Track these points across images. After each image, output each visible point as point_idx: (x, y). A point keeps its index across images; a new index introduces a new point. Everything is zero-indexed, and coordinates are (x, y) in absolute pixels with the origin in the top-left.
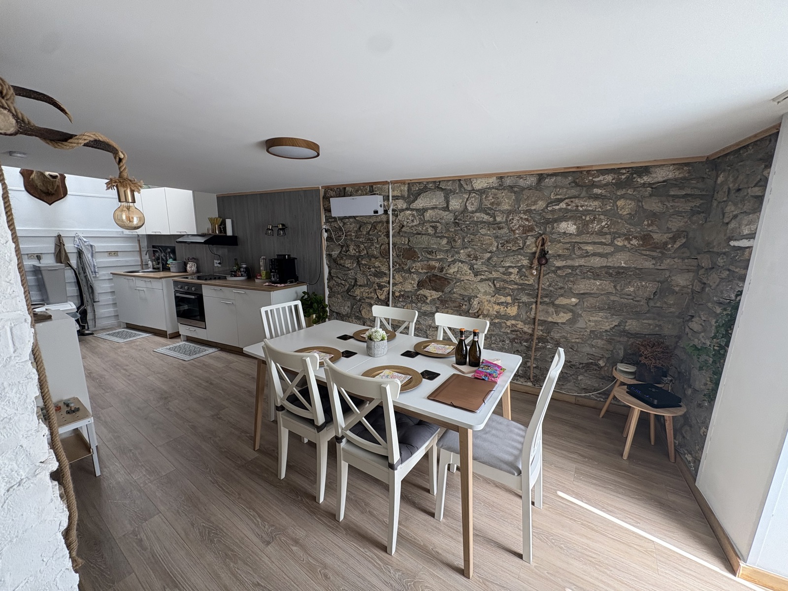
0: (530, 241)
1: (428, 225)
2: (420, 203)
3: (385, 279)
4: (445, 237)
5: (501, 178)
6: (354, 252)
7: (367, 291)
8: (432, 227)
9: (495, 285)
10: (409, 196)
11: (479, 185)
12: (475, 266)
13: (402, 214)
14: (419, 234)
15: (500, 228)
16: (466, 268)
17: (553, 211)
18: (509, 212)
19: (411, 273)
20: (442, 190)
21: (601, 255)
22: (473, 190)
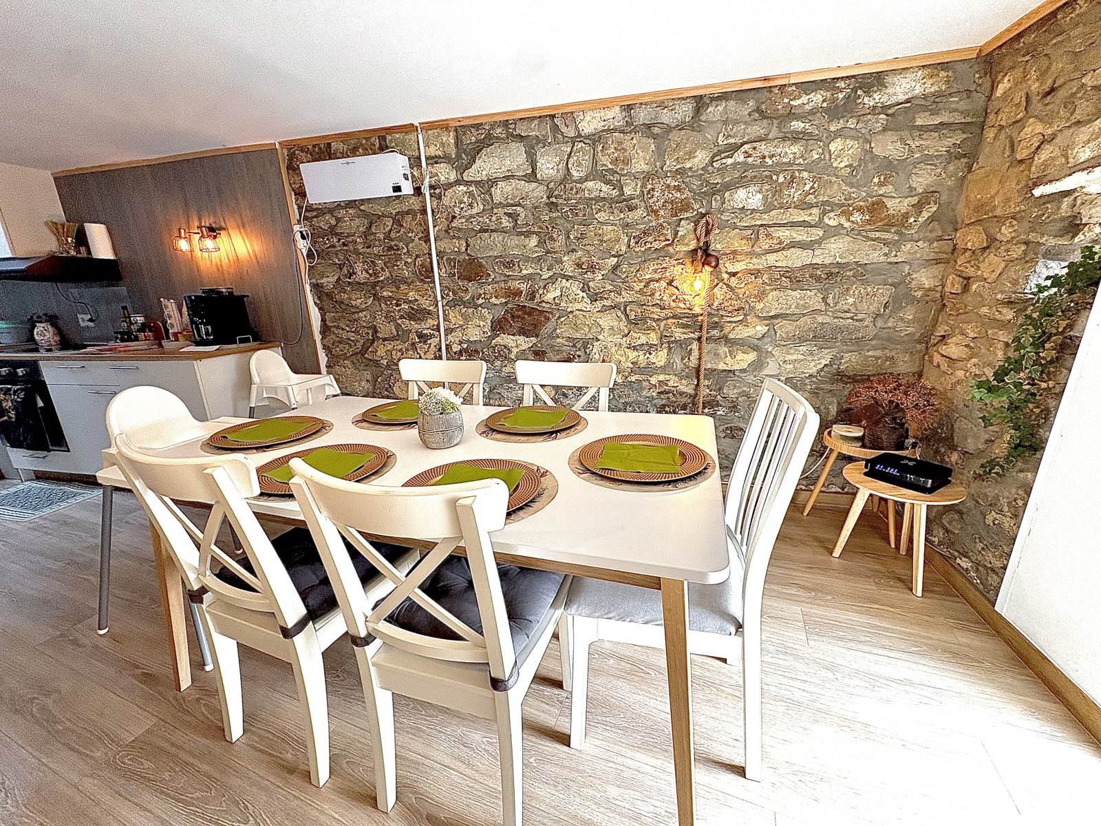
0: (685, 228)
1: (500, 212)
2: (484, 167)
3: (431, 322)
4: (534, 233)
5: (629, 108)
6: (365, 275)
7: (400, 347)
8: (509, 215)
9: (627, 316)
10: (458, 157)
11: (589, 124)
12: (591, 284)
13: (449, 193)
14: (486, 231)
15: (631, 209)
16: (575, 288)
17: (723, 170)
18: (648, 176)
19: (476, 307)
20: (521, 138)
21: (802, 246)
22: (579, 137)
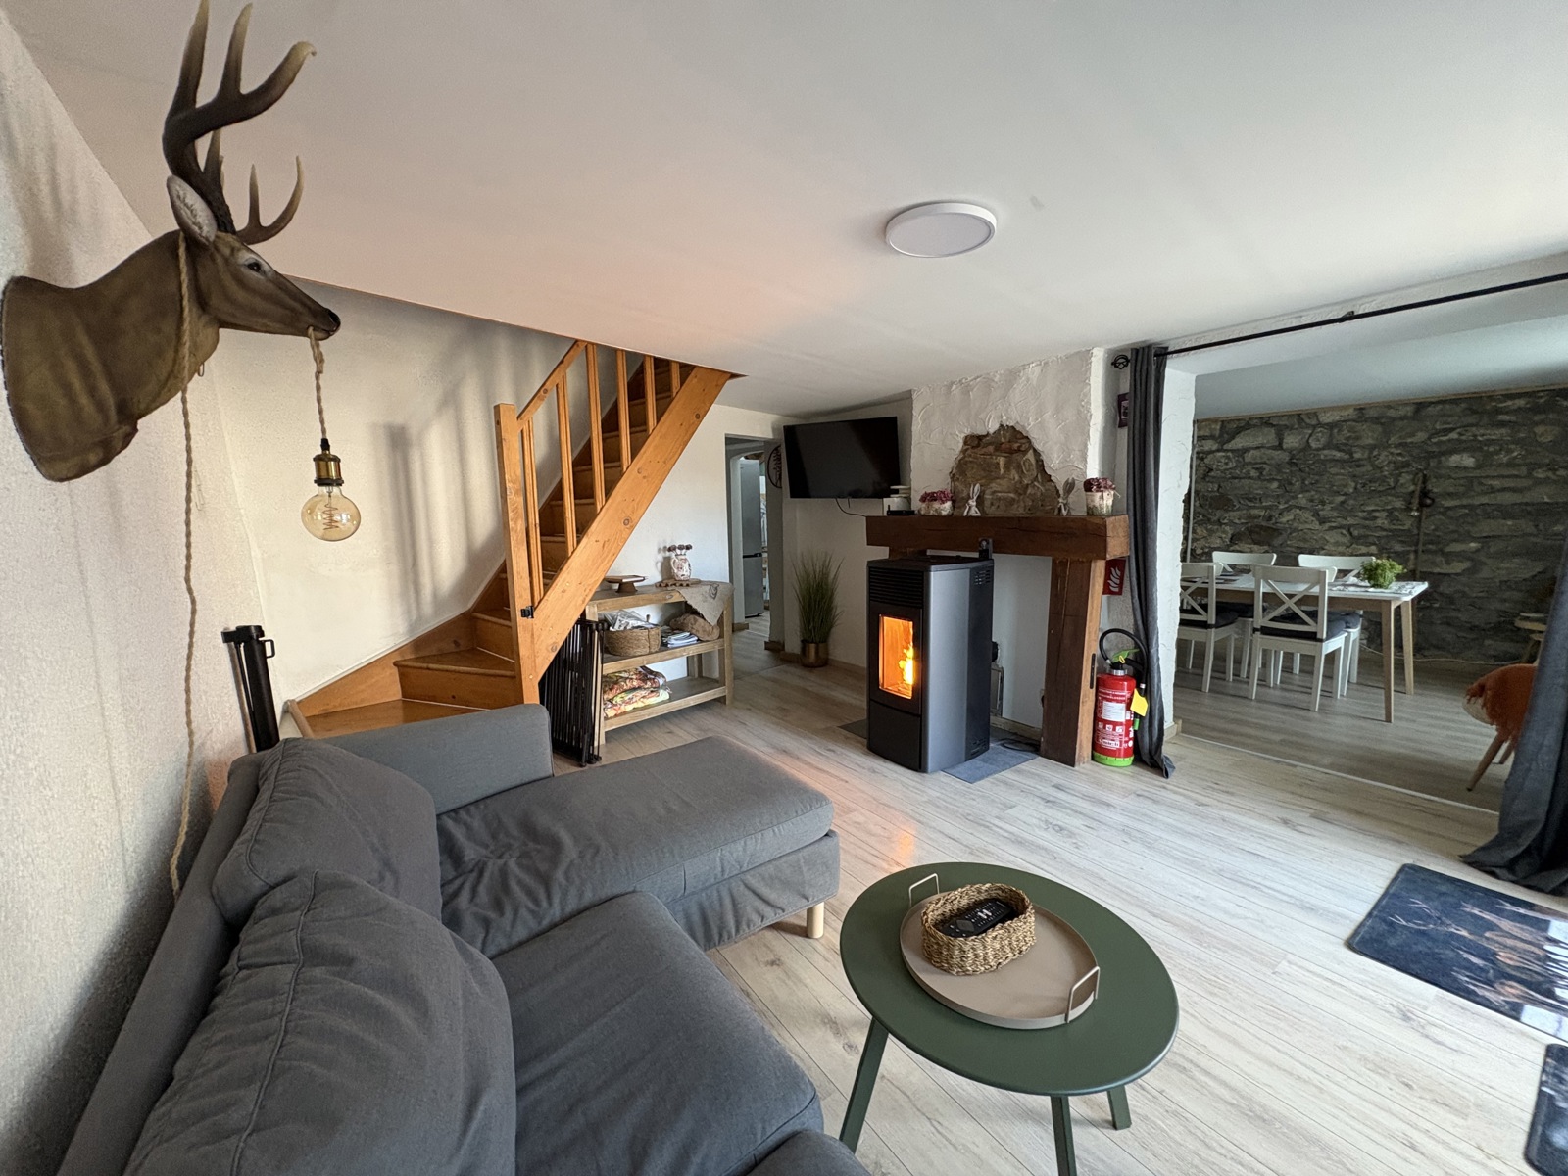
1: (1249, 468)
2: (1238, 443)
4: (1277, 480)
5: (1361, 409)
8: (1257, 469)
9: (1351, 534)
10: (1221, 436)
11: (1326, 418)
12: (1321, 512)
14: (1235, 478)
16: (1307, 515)
18: (1372, 447)
19: (1221, 524)
20: (1273, 426)
21: (1514, 490)
22: (1320, 425)
